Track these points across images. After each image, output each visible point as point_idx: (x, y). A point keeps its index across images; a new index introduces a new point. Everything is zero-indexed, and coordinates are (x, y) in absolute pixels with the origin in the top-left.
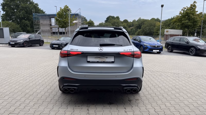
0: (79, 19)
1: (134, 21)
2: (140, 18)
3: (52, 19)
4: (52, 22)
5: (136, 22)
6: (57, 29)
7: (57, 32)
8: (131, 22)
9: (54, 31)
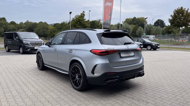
1: (21, 23)
2: (28, 21)
5: (24, 24)
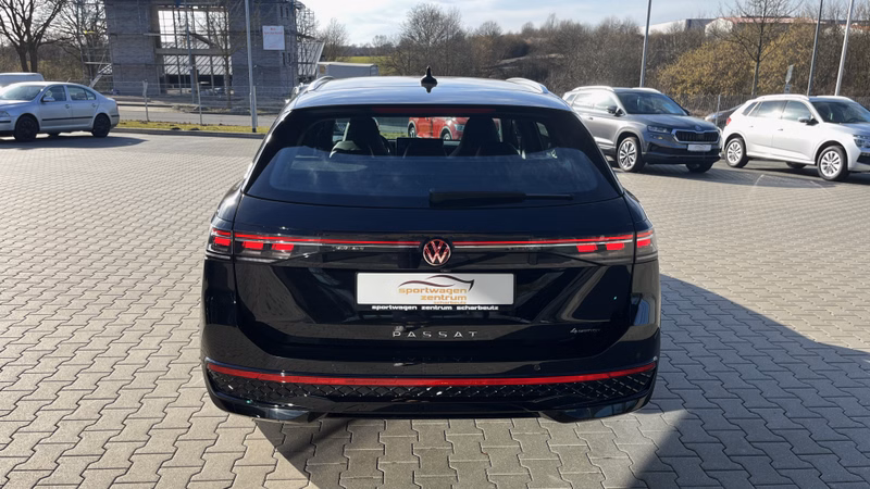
0: (285, 16)
3: (160, 13)
4: (162, 29)
6: (186, 59)
7: (188, 77)
8: (514, 32)
9: (171, 70)
